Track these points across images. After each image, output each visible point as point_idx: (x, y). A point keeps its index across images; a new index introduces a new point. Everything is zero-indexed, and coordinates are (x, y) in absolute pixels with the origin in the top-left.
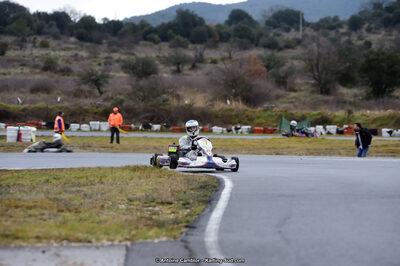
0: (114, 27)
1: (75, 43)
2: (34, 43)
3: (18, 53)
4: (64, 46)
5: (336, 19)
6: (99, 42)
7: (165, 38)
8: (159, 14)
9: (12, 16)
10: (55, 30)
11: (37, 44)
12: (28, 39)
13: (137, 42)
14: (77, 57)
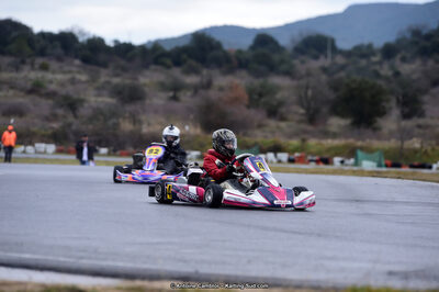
0: (124, 50)
1: (78, 66)
2: (32, 64)
3: (13, 75)
4: (66, 68)
5: (370, 46)
6: (104, 65)
7: (177, 63)
8: (173, 40)
9: (14, 34)
10: (59, 51)
11: (37, 66)
12: (28, 60)
13: (146, 66)
14: (73, 81)
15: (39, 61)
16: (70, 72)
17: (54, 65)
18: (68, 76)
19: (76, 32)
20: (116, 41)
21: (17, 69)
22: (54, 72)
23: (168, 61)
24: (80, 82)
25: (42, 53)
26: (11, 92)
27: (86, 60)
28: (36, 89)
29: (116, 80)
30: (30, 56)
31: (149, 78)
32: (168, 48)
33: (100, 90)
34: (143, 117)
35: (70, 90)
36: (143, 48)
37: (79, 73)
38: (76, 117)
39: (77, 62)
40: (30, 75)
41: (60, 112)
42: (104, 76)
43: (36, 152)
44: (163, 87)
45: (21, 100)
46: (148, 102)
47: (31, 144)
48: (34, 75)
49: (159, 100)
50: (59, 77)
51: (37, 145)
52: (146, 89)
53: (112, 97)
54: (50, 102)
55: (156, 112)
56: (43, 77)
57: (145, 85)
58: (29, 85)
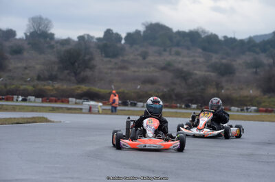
1: (200, 53)
2: (170, 52)
3: (157, 58)
9: (160, 33)
10: (188, 43)
11: (173, 53)
12: (168, 49)
14: (194, 62)
15: (174, 49)
16: (193, 56)
17: (184, 52)
18: (191, 59)
19: (200, 31)
20: (225, 37)
21: (160, 54)
22: (183, 57)
23: (258, 50)
24: (198, 62)
26: (152, 69)
27: (204, 49)
30: (169, 46)
32: (258, 41)
35: (191, 68)
39: (200, 50)
40: (168, 58)
42: (215, 59)
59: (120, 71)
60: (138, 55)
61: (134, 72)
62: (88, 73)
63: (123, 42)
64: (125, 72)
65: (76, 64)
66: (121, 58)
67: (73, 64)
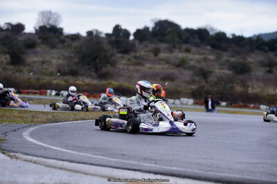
0: (238, 40)
1: (209, 50)
2: (180, 49)
4: (202, 51)
6: (226, 50)
7: (272, 49)
8: (270, 34)
9: (169, 30)
10: (197, 41)
11: (183, 50)
12: (178, 46)
13: (252, 51)
14: (205, 60)
15: (185, 46)
16: (203, 54)
17: (194, 49)
18: (202, 57)
19: (208, 29)
20: (233, 35)
21: (171, 51)
22: (193, 54)
23: (266, 48)
24: (210, 60)
25: (186, 41)
26: (167, 66)
27: (214, 47)
28: (182, 64)
29: (233, 60)
30: (179, 43)
31: (253, 59)
32: (266, 40)
33: (222, 66)
34: (249, 83)
35: (203, 65)
36: (250, 39)
37: (210, 54)
38: (207, 82)
39: (209, 48)
40: (179, 55)
41: (197, 78)
42: (225, 57)
43: (181, 104)
44: (262, 64)
45: (172, 71)
46: (253, 73)
47: (179, 98)
48: (181, 55)
49: (260, 72)
50: (197, 57)
51: (182, 99)
52: (252, 66)
53: (229, 70)
54: (191, 72)
55: (257, 80)
56: (187, 57)
57: (251, 63)
58: (178, 61)
59: (137, 67)
60: (149, 51)
61: (150, 68)
62: (109, 68)
63: (132, 38)
64: (141, 68)
65: (98, 60)
66: (133, 54)
67: (94, 59)
